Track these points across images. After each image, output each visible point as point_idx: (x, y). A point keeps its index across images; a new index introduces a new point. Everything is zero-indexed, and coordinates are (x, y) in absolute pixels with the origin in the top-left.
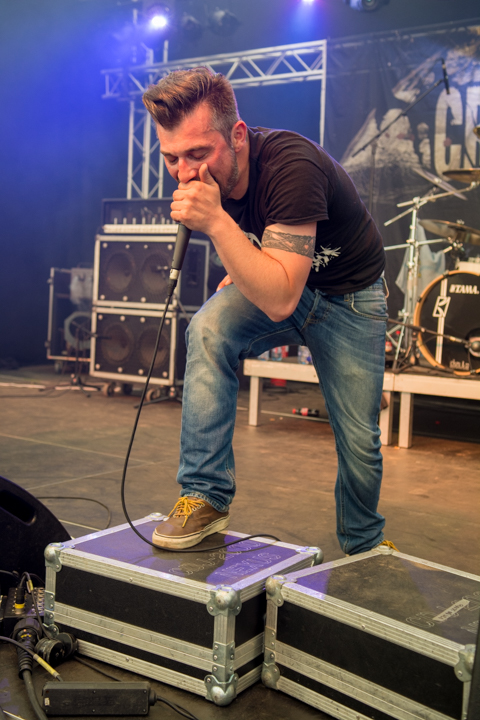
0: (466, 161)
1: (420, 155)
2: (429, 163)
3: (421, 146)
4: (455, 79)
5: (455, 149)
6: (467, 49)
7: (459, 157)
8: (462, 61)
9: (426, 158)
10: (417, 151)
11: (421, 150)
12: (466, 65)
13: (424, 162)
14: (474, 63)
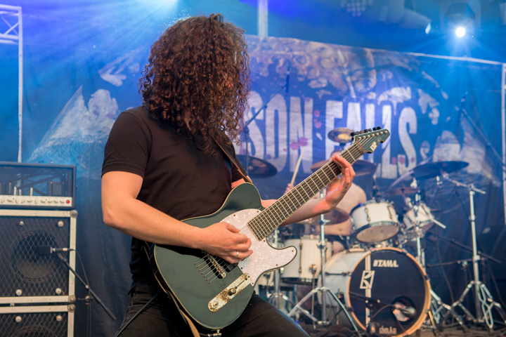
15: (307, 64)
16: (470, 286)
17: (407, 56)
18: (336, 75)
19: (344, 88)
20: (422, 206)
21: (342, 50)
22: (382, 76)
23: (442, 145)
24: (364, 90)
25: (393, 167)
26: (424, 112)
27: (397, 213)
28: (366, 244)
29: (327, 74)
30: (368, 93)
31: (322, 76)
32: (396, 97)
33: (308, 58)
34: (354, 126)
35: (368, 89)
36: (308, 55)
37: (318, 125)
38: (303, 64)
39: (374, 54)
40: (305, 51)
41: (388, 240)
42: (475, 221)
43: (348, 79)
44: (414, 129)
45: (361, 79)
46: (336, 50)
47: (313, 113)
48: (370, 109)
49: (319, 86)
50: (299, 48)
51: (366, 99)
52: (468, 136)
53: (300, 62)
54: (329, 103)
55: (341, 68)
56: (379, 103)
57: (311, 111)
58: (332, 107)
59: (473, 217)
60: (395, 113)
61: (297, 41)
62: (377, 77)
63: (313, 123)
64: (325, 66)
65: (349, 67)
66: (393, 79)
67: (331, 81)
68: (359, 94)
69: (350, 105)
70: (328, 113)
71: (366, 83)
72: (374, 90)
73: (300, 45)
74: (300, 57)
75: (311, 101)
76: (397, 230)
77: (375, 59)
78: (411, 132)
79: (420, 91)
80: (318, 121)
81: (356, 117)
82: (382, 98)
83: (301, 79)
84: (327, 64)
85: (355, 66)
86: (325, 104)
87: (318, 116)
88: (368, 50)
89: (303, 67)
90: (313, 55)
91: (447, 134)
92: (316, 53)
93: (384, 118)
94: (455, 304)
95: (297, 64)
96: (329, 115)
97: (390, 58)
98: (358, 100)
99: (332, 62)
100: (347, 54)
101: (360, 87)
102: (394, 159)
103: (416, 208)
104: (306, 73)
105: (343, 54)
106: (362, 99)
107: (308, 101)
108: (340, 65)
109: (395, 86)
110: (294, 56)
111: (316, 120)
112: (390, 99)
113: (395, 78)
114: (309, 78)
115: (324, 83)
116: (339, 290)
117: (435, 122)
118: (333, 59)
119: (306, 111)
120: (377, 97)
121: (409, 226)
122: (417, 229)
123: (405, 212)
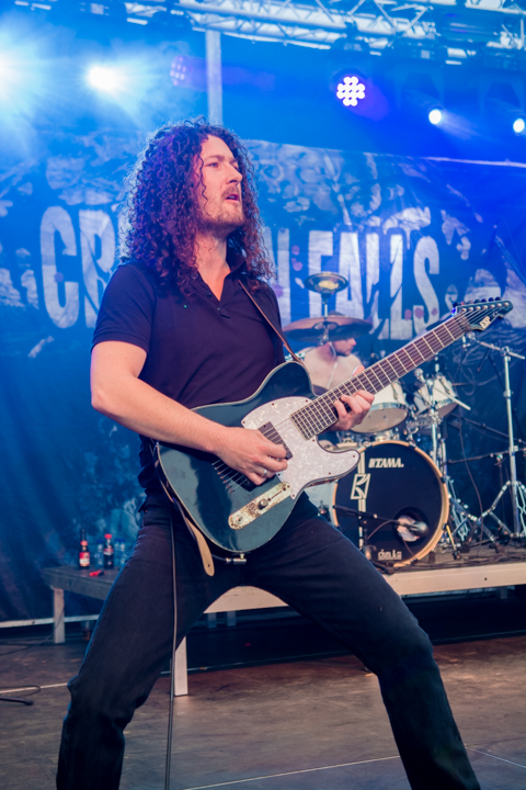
0: (87, 304)
1: (23, 291)
2: (37, 302)
3: (23, 278)
4: (62, 197)
5: (71, 287)
6: (74, 161)
7: (77, 298)
8: (68, 176)
9: (32, 296)
10: (17, 284)
11: (24, 285)
12: (74, 181)
13: (30, 301)
14: (85, 181)
15: (280, 178)
16: (504, 488)
17: (424, 162)
18: (322, 193)
19: (335, 211)
20: (440, 380)
21: (330, 155)
22: (389, 192)
23: (475, 290)
24: (364, 214)
25: (408, 323)
26: (449, 242)
27: (404, 391)
28: (363, 435)
29: (309, 192)
30: (369, 217)
31: (302, 194)
32: (409, 222)
33: (281, 169)
34: (349, 266)
35: (370, 212)
36: (282, 164)
37: (298, 267)
38: (274, 178)
39: (376, 159)
40: (276, 158)
41: (393, 429)
42: (512, 398)
43: (341, 198)
44: (435, 267)
45: (359, 197)
46: (322, 155)
47: (290, 250)
48: (373, 242)
49: (299, 209)
50: (268, 154)
51: (366, 227)
52: (512, 276)
53: (269, 175)
54: (313, 235)
55: (329, 182)
56: (385, 232)
57: (287, 246)
58: (318, 240)
59: (508, 393)
60: (409, 246)
61: (265, 144)
62: (382, 194)
63: (291, 263)
64: (307, 180)
65: (341, 180)
66: (404, 196)
67: (315, 202)
68: (356, 220)
69: (344, 236)
70: (311, 249)
71: (366, 204)
72: (377, 213)
73: (269, 149)
74: (271, 168)
75: (287, 231)
76: (406, 414)
77: (378, 168)
78: (431, 272)
79: (443, 212)
80: (298, 260)
81: (353, 253)
82: (390, 224)
83: (271, 200)
84: (308, 176)
85: (350, 180)
86: (307, 236)
87: (297, 253)
88: (369, 155)
89: (275, 182)
90: (288, 163)
91: (482, 274)
92: (294, 161)
93: (393, 252)
94: (484, 515)
95: (266, 178)
96: (313, 252)
97: (400, 165)
98: (355, 229)
99: (317, 174)
100: (339, 161)
101: (358, 209)
102: (408, 311)
103: (430, 382)
104: (279, 190)
105: (333, 162)
106: (361, 227)
107: (283, 232)
108: (328, 177)
109: (408, 206)
110: (261, 166)
111: (294, 260)
112: (401, 226)
113: (407, 194)
114: (284, 198)
115: (305, 204)
116: (322, 502)
117: (464, 257)
118: (318, 170)
119: (279, 247)
120: (382, 223)
121: (422, 408)
122: (432, 411)
123: (417, 389)
